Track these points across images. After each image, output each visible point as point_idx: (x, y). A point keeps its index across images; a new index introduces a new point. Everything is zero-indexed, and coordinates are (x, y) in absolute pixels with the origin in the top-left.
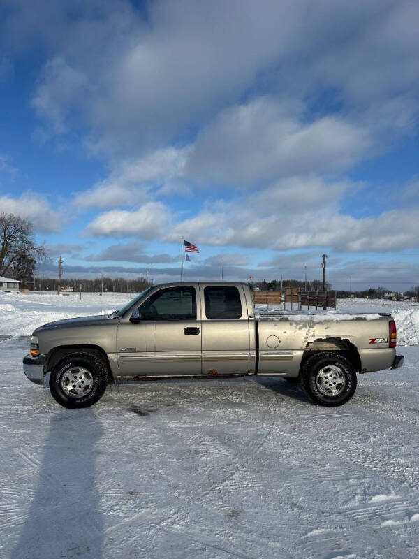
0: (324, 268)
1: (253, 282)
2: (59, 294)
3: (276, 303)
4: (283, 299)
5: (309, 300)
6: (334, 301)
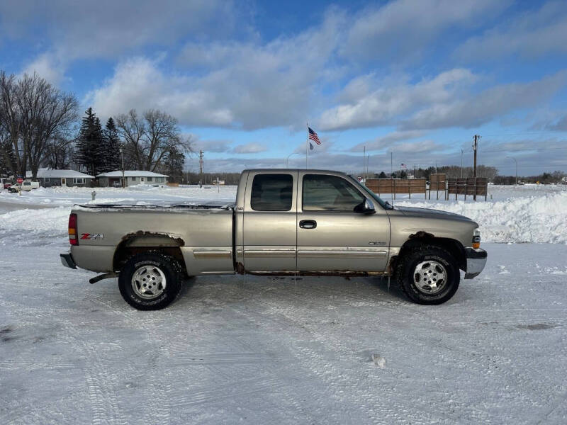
0: (475, 151)
1: (407, 170)
2: (201, 187)
3: (419, 191)
4: (428, 187)
5: (458, 187)
6: (486, 188)
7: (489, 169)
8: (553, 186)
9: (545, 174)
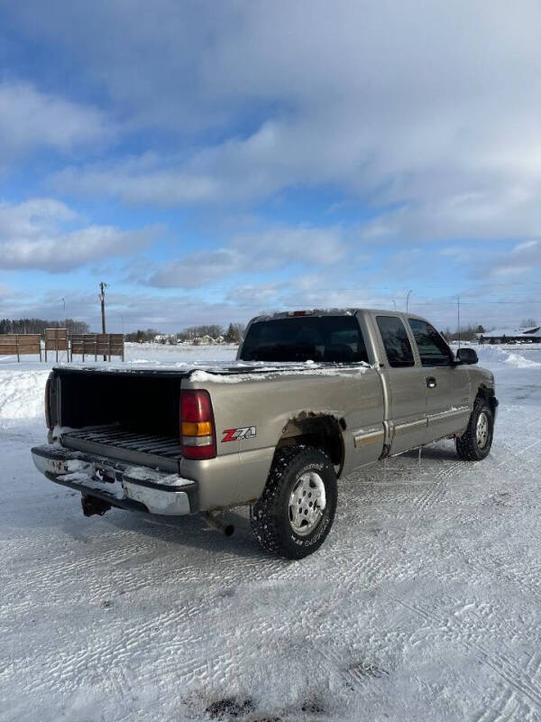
3: (32, 352)
5: (85, 346)
6: (122, 347)
7: (79, 324)
8: (147, 344)
9: (139, 332)
